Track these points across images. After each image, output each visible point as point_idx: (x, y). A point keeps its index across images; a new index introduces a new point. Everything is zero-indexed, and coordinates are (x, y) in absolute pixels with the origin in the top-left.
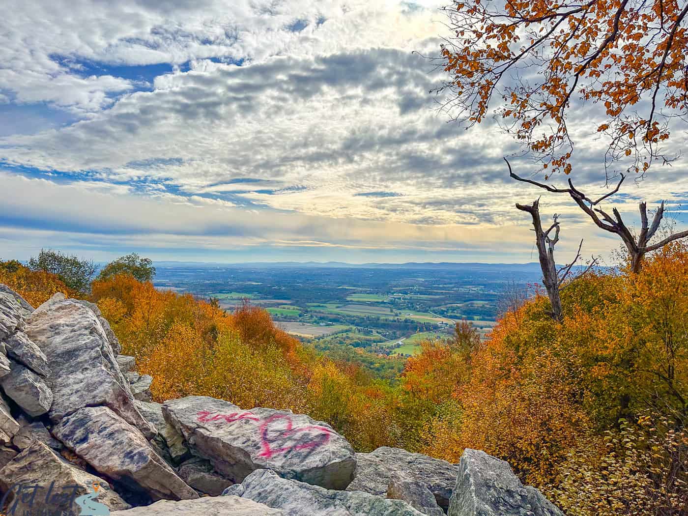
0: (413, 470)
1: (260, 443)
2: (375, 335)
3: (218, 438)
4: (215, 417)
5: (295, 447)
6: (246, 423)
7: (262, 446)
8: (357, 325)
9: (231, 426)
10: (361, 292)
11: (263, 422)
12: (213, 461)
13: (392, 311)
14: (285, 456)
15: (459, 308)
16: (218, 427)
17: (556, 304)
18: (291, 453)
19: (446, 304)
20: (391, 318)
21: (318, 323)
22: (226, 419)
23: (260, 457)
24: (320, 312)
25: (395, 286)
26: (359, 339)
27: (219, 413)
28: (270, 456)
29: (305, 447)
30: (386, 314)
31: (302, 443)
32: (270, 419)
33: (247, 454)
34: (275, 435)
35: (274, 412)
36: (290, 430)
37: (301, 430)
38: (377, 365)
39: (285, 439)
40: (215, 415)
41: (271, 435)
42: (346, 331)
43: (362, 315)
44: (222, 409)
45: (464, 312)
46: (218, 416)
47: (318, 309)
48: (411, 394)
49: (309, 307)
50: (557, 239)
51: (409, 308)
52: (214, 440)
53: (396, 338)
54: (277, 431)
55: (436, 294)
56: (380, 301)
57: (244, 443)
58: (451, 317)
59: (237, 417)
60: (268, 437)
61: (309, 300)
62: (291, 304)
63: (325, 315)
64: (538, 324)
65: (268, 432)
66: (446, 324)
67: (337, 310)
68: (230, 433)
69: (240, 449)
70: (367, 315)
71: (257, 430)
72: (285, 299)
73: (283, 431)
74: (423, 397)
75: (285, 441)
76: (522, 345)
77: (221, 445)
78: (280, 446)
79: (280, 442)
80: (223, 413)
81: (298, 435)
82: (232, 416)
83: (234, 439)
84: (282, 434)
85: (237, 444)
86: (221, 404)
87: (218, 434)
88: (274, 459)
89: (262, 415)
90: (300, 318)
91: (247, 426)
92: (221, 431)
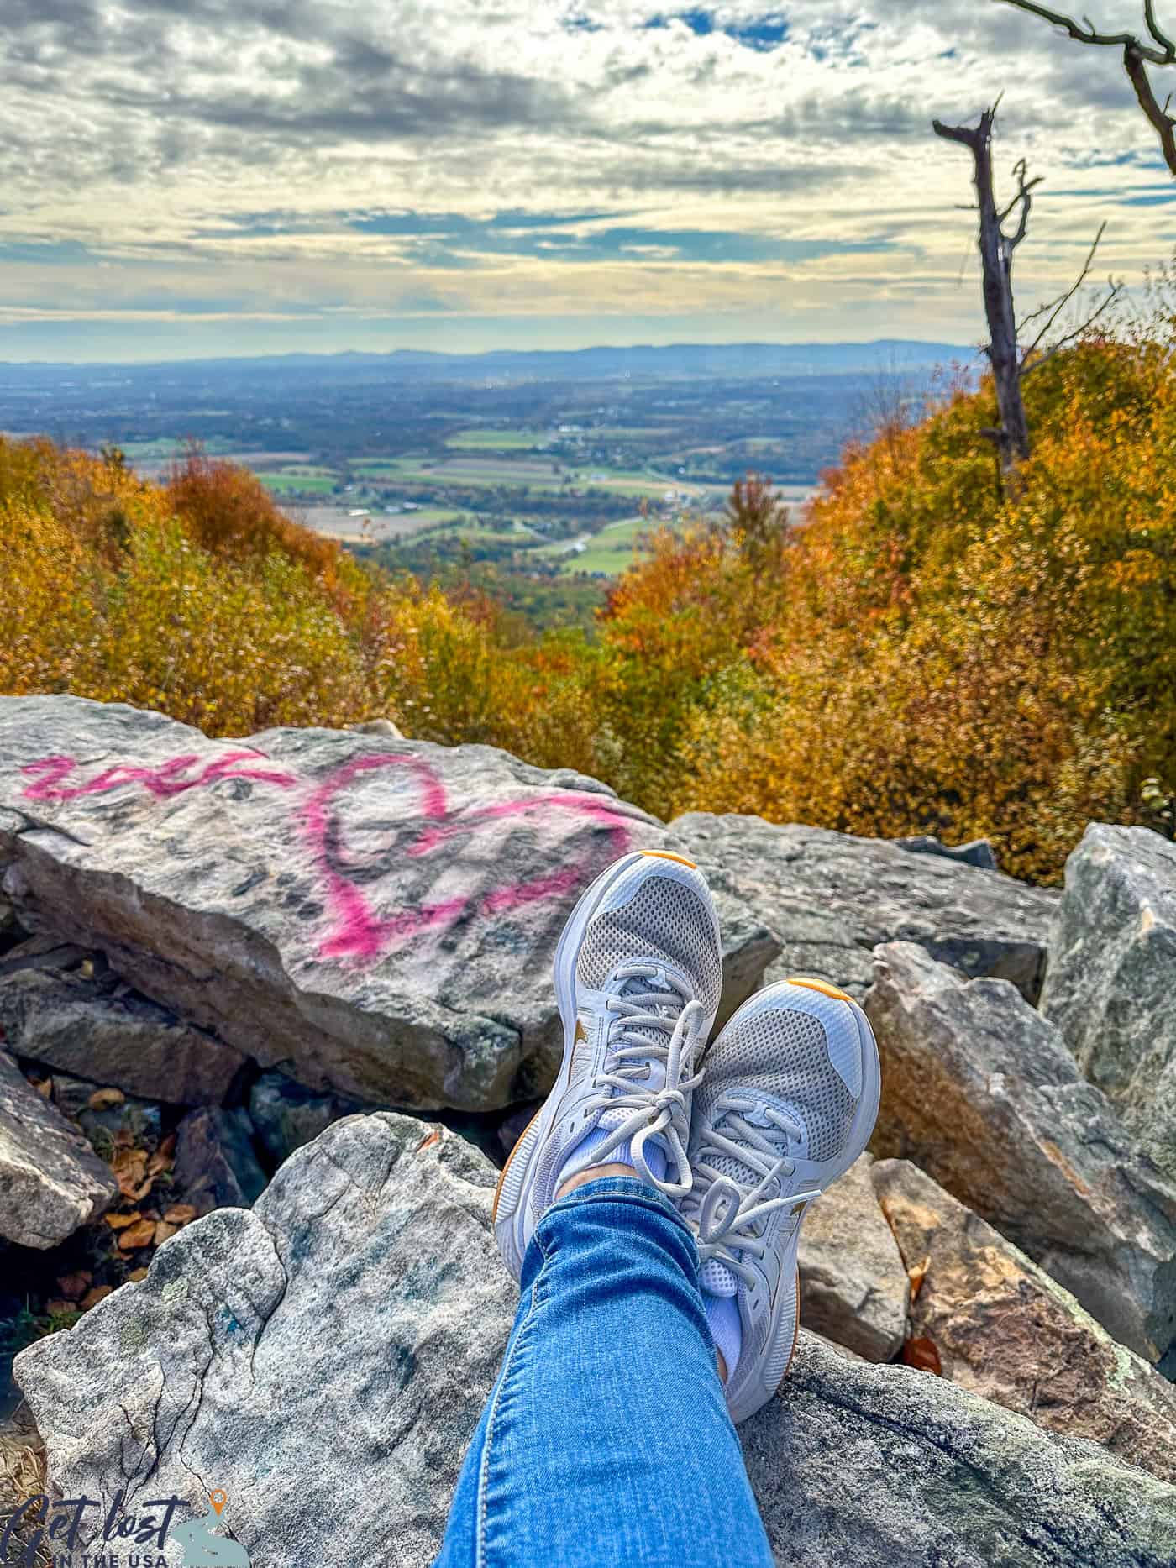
0: (809, 882)
1: (318, 886)
2: (520, 529)
3: (118, 877)
4: (102, 779)
5: (486, 896)
6: (236, 797)
7: (328, 902)
8: (476, 508)
9: (171, 813)
10: (481, 426)
11: (312, 785)
12: (116, 961)
13: (556, 471)
14: (449, 947)
15: (712, 456)
16: (117, 820)
17: (1012, 409)
18: (473, 932)
19: (683, 448)
20: (557, 489)
21: (382, 508)
22: (148, 785)
23: (326, 958)
24: (383, 481)
25: (565, 408)
26: (483, 541)
27: (116, 759)
28: (371, 950)
29: (533, 894)
30: (543, 479)
31: (514, 879)
32: (343, 771)
33: (262, 945)
34: (378, 844)
35: (351, 741)
36: (441, 816)
37: (489, 814)
38: (528, 601)
39: (429, 861)
40: (99, 769)
41: (360, 847)
42: (453, 524)
43: (486, 484)
44: (130, 744)
45: (725, 467)
46: (111, 772)
47: (378, 473)
48: (639, 658)
49: (356, 467)
50: (1021, 233)
51: (597, 463)
52: (104, 883)
53: (570, 535)
54: (383, 826)
55: (661, 424)
56: (528, 446)
57: (240, 891)
58: (695, 480)
59: (193, 772)
60: (346, 855)
61: (355, 450)
62: (311, 463)
63: (398, 487)
64: (962, 464)
65: (345, 834)
66: (684, 497)
67: (427, 474)
68: (173, 848)
69: (225, 924)
70: (499, 482)
71: (290, 828)
72: (293, 449)
73: (414, 826)
74: (668, 664)
75: (431, 869)
76: (915, 520)
77: (134, 900)
78: (412, 898)
79: (409, 876)
80: (133, 760)
81: (486, 840)
82: (174, 768)
83: (194, 876)
84: (410, 835)
85: (210, 897)
86: (125, 724)
87: (118, 853)
88: (397, 964)
89: (302, 759)
90: (336, 498)
91: (244, 813)
92: (130, 841)
